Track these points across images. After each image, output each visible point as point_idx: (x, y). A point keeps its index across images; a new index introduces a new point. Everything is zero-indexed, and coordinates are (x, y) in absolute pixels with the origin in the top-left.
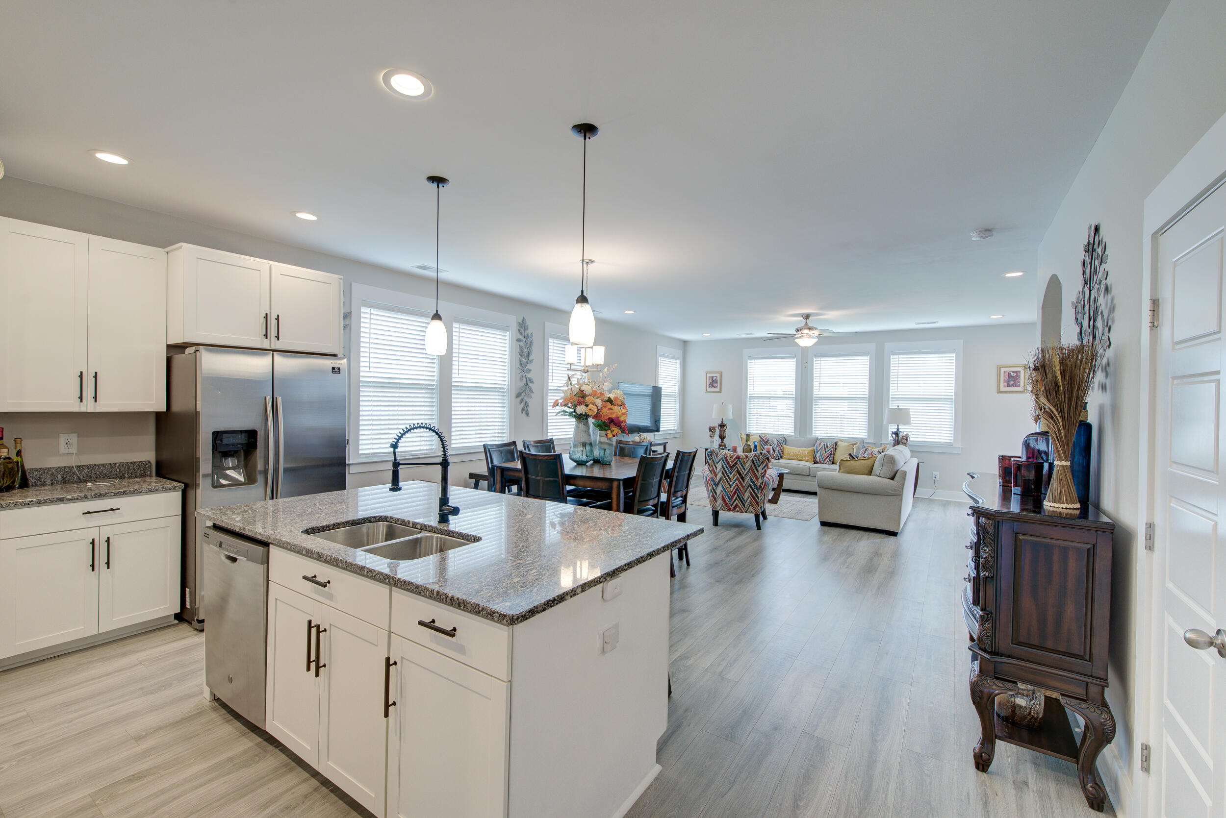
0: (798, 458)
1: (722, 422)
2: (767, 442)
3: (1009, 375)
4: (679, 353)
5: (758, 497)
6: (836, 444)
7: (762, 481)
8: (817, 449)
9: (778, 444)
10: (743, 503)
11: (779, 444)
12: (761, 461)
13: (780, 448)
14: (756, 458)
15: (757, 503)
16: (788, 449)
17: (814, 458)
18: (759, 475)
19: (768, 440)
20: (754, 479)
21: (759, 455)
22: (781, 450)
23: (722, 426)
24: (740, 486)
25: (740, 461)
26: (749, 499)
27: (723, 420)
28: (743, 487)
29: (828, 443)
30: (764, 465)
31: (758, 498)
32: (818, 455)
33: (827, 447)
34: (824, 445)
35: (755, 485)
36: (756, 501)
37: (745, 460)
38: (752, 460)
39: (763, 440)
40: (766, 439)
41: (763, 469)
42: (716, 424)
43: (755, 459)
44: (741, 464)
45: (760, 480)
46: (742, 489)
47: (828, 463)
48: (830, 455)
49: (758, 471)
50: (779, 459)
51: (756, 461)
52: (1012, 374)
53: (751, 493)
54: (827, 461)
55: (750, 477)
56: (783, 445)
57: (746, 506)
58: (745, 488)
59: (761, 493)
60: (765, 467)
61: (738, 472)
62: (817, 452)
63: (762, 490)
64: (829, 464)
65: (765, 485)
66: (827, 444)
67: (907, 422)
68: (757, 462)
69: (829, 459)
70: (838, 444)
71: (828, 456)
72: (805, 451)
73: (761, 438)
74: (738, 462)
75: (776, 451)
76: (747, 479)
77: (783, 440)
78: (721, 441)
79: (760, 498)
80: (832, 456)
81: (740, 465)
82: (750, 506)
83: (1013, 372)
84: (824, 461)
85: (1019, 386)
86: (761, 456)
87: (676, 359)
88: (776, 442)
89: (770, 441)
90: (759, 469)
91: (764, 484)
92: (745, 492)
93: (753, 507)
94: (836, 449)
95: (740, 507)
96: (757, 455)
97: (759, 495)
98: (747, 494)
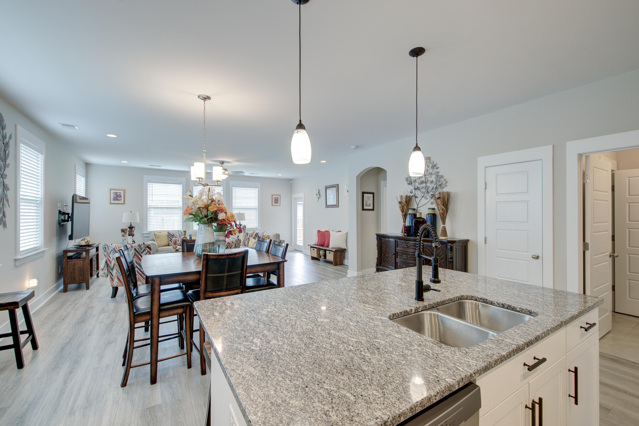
39: (171, 234)
73: (169, 234)
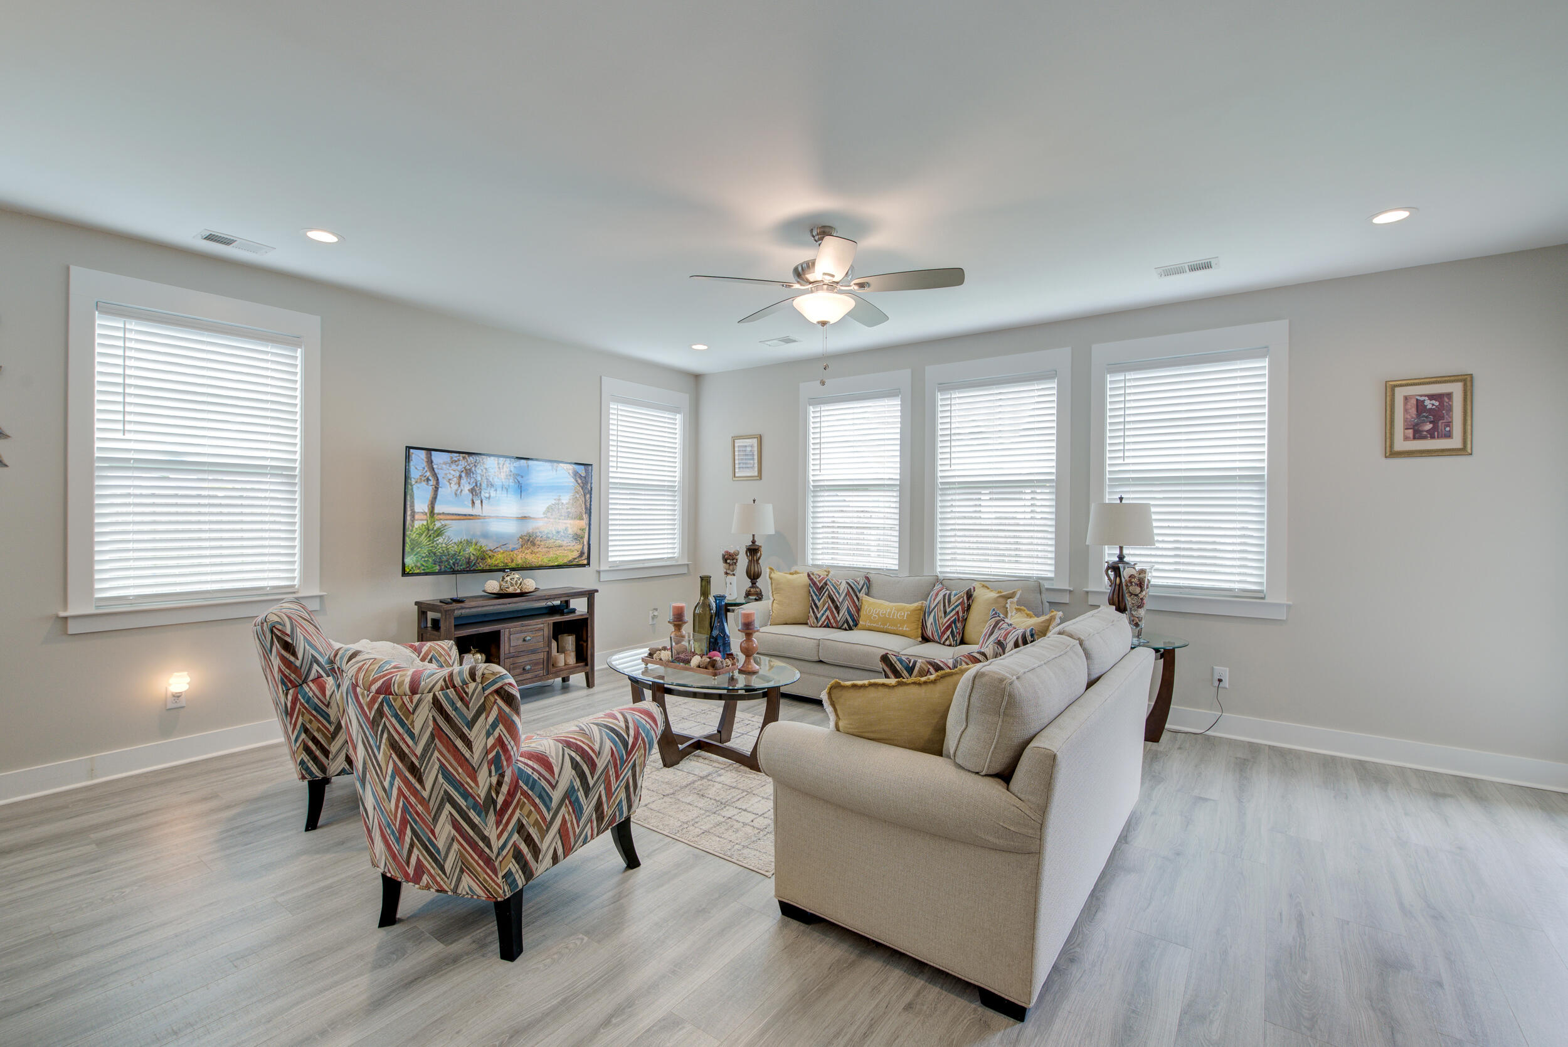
0: (888, 627)
1: (754, 542)
2: (822, 588)
3: (1420, 405)
4: (684, 399)
5: (486, 840)
6: (969, 595)
7: (494, 780)
8: (929, 607)
9: (848, 593)
10: (435, 860)
11: (853, 592)
12: (475, 705)
13: (854, 602)
14: (451, 692)
15: (488, 861)
16: (872, 606)
17: (924, 627)
18: (475, 757)
19: (826, 584)
20: (460, 774)
21: (465, 683)
22: (856, 606)
23: (753, 551)
24: (413, 800)
25: (390, 706)
26: (456, 846)
27: (756, 539)
28: (423, 802)
29: (953, 593)
30: (491, 719)
31: (490, 847)
32: (930, 621)
33: (949, 601)
34: (944, 596)
35: (466, 795)
36: (481, 854)
37: (406, 699)
38: (435, 697)
40: (820, 582)
41: (488, 734)
42: (740, 546)
43: (446, 696)
44: (396, 716)
45: (485, 779)
46: (420, 808)
47: (947, 643)
48: (954, 622)
49: (469, 744)
50: (851, 629)
51: (453, 704)
52: (1429, 404)
53: (456, 826)
54: (946, 636)
55: (442, 766)
56: (862, 595)
57: (448, 866)
58: (433, 804)
59: (498, 823)
60: (494, 726)
61: (394, 745)
62: (930, 613)
63: (500, 814)
64: (950, 645)
65: (511, 794)
66: (950, 595)
67: (1146, 539)
68: (456, 709)
69: (952, 632)
70: (975, 594)
71: (950, 626)
72: (902, 609)
74: (386, 708)
75: (843, 611)
76: (431, 775)
77: (862, 583)
78: (750, 584)
79: (496, 844)
80: (959, 625)
81: (394, 720)
82: (462, 871)
83: (1432, 397)
84: (941, 637)
85: (1449, 435)
86: (472, 685)
87: (675, 410)
88: (843, 587)
89: (830, 587)
90: (472, 735)
91: (505, 789)
92: (435, 819)
93: (475, 876)
94: (969, 606)
95: (432, 871)
96: (458, 681)
97: (491, 832)
98: (444, 831)
